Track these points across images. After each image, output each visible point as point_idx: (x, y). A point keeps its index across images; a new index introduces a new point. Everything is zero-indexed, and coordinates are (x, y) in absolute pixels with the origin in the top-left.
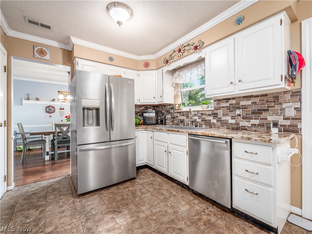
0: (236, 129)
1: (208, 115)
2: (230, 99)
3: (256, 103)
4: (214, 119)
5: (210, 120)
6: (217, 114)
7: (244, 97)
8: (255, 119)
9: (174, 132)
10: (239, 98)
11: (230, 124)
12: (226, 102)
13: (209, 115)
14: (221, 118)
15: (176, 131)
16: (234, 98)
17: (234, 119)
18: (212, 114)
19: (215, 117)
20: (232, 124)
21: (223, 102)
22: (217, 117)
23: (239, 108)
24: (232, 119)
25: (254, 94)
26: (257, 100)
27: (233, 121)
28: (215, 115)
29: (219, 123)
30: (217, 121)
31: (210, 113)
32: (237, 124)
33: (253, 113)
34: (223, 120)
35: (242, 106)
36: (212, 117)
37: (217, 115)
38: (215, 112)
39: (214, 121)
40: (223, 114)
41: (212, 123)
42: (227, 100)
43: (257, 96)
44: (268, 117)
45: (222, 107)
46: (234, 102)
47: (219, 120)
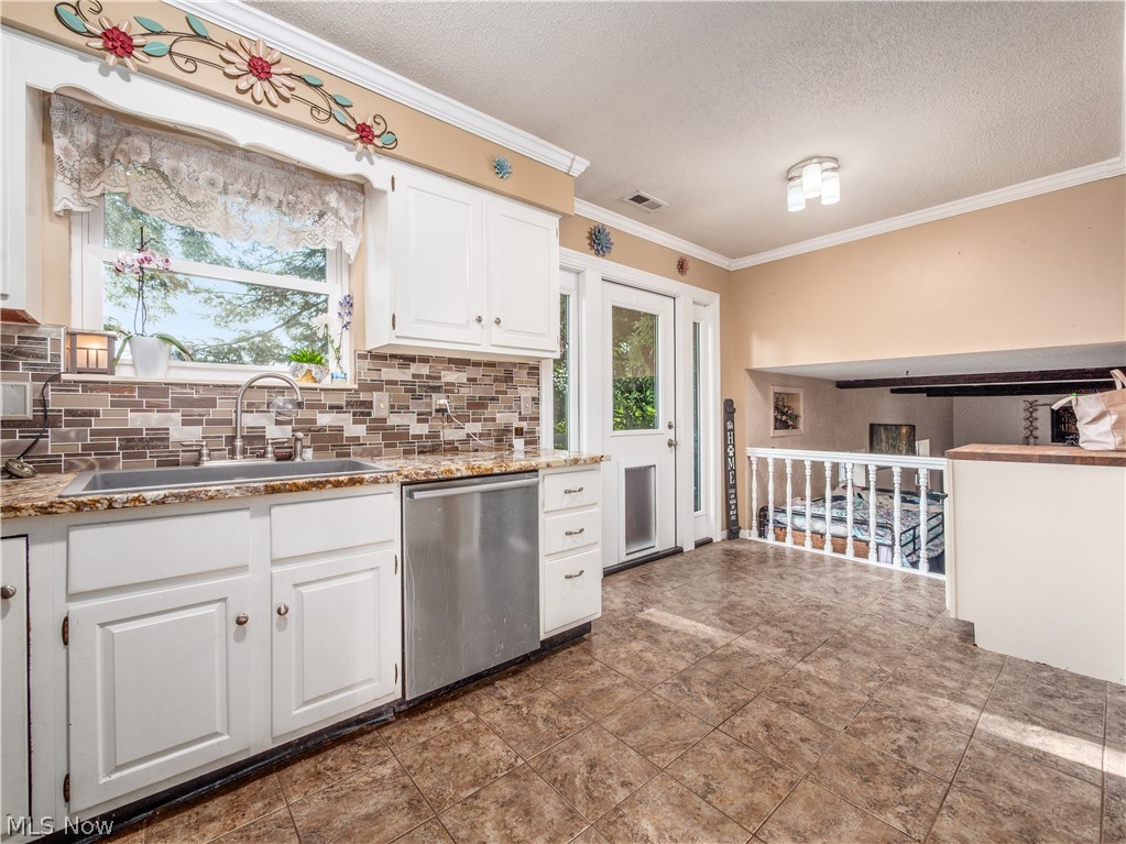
0: (429, 452)
1: (332, 407)
2: (412, 359)
3: (475, 380)
4: (355, 422)
5: (340, 429)
6: (369, 404)
7: (451, 361)
8: (475, 420)
9: (329, 492)
10: (439, 360)
11: (415, 437)
12: (402, 366)
13: (337, 408)
14: (384, 420)
15: (338, 484)
16: (424, 360)
17: (426, 421)
18: (349, 404)
19: (362, 414)
20: (420, 437)
21: (393, 366)
22: (369, 414)
23: (437, 389)
24: (419, 421)
25: (474, 358)
26: (478, 373)
27: (423, 429)
28: (362, 410)
29: (378, 439)
30: (368, 429)
31: (342, 400)
32: (434, 435)
33: (471, 405)
34: (392, 428)
35: (447, 384)
36: (349, 417)
37: (371, 407)
38: (363, 396)
39: (360, 430)
40: (392, 407)
41: (349, 439)
42: (407, 360)
43: (477, 364)
44: (498, 415)
45: (389, 382)
46: (425, 370)
47: (378, 426)
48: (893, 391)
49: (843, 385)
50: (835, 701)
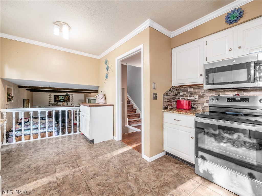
48: (26, 90)
49: (20, 87)
50: (97, 169)
